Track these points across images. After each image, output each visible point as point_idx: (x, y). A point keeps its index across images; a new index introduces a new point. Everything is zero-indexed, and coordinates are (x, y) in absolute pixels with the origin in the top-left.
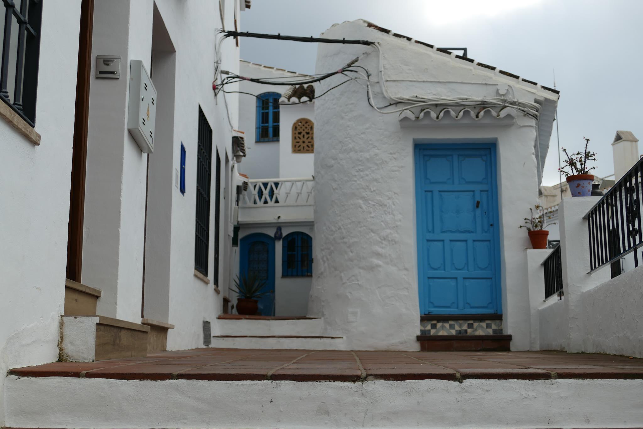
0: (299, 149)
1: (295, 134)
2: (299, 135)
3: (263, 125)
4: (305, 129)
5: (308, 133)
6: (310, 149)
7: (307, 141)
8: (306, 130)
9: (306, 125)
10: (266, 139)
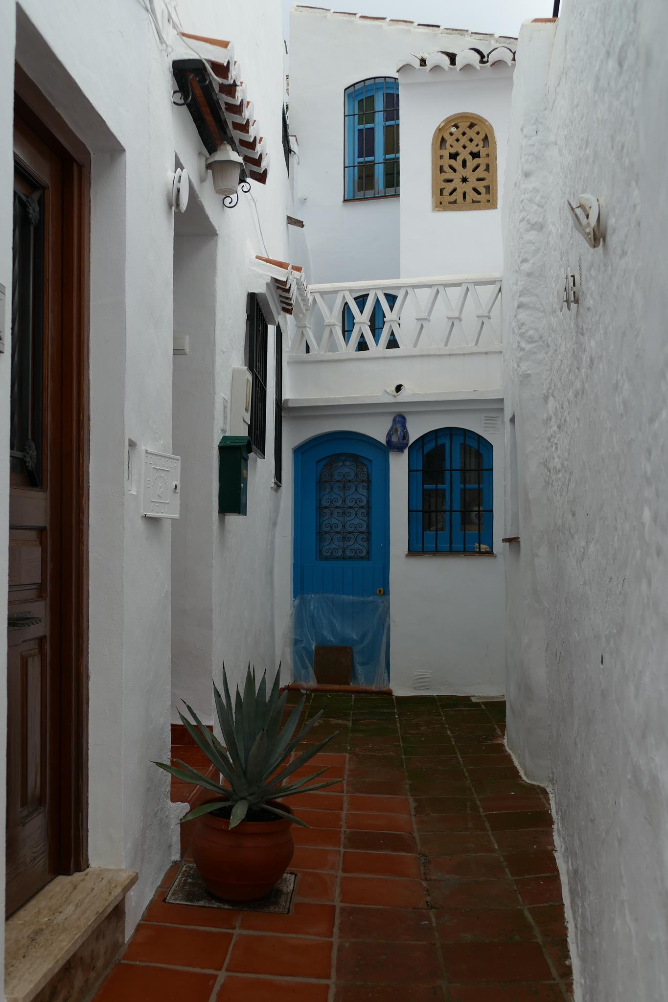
0: (452, 198)
1: (441, 157)
2: (452, 162)
3: (361, 160)
4: (468, 144)
5: (476, 155)
6: (483, 197)
7: (472, 177)
8: (472, 148)
9: (471, 133)
10: (369, 193)
